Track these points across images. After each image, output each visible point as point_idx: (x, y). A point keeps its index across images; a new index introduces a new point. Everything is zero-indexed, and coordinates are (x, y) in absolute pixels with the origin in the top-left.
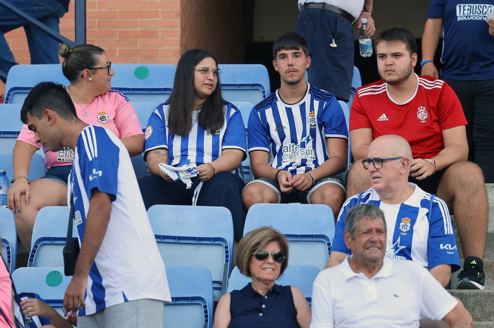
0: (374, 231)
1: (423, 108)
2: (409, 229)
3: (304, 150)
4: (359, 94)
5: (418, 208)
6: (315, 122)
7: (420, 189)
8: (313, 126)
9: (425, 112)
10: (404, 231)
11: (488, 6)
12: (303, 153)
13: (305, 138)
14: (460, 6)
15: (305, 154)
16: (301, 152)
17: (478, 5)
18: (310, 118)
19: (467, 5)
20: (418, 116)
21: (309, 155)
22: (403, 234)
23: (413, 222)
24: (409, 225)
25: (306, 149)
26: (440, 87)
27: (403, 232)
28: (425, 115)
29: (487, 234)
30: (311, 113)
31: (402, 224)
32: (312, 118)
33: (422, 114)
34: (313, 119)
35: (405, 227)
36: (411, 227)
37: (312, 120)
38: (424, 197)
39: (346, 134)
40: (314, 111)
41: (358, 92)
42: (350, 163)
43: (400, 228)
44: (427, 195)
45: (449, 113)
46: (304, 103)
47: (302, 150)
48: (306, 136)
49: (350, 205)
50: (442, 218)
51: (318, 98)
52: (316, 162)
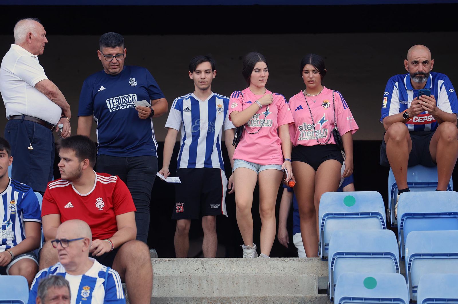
0: (61, 298)
1: (100, 199)
2: (88, 295)
3: (5, 231)
4: (49, 187)
5: (96, 278)
6: (15, 209)
7: (98, 263)
8: (13, 212)
9: (102, 202)
10: (85, 296)
11: (131, 95)
12: (4, 234)
13: (6, 222)
14: (109, 101)
15: (5, 235)
16: (2, 233)
17: (123, 96)
18: (11, 205)
19: (115, 98)
20: (97, 205)
21: (9, 235)
22: (83, 299)
23: (92, 290)
24: (89, 292)
25: (7, 231)
26: (115, 182)
27: (83, 298)
28: (102, 205)
29: (151, 298)
30: (12, 201)
31: (83, 291)
32: (12, 205)
33: (100, 204)
34: (14, 207)
35: (85, 293)
36: (91, 294)
37: (12, 207)
38: (102, 269)
39: (40, 218)
40: (14, 200)
41: (49, 185)
42: (43, 242)
43: (82, 294)
44: (103, 267)
45: (122, 202)
46: (6, 194)
47: (3, 232)
48: (7, 220)
49: (41, 277)
50: (115, 286)
51: (17, 190)
52: (14, 241)
